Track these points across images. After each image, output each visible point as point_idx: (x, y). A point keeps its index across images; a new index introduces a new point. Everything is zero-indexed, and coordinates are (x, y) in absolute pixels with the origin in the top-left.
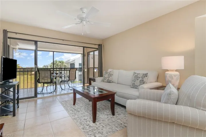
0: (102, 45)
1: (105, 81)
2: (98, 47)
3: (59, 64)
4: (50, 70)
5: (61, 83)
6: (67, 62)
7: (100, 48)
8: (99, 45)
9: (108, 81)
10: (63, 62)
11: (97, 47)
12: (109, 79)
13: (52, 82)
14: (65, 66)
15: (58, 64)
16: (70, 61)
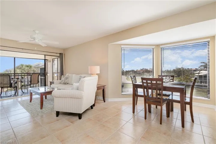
0: (62, 54)
1: (62, 83)
2: (60, 55)
3: (26, 68)
4: (9, 75)
5: (22, 87)
6: (36, 67)
7: (61, 56)
8: (60, 54)
9: (64, 83)
10: (31, 67)
11: (58, 55)
12: (65, 81)
13: (12, 86)
14: (33, 71)
15: (24, 69)
16: (40, 66)
